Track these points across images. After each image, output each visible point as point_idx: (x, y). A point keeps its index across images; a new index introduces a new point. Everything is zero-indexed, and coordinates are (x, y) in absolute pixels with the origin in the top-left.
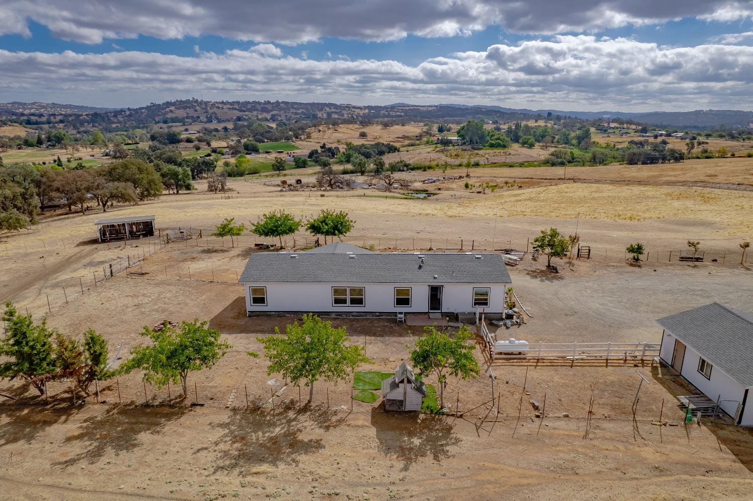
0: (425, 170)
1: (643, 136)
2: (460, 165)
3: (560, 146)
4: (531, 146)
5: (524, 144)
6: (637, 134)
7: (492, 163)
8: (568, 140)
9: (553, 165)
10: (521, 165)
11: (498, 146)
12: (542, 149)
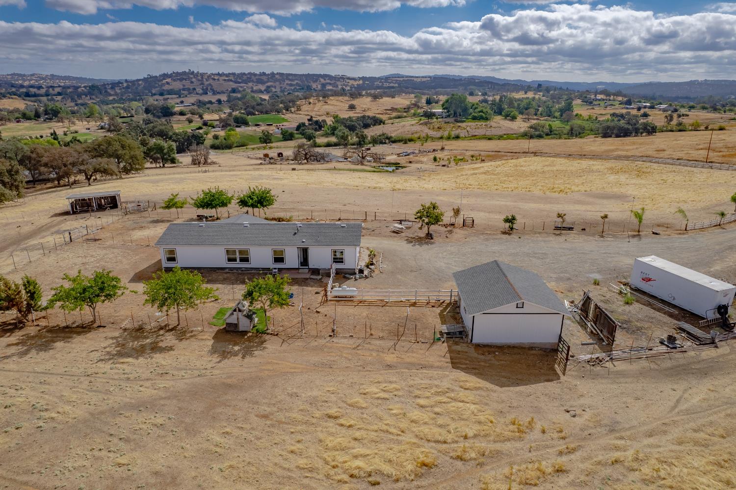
0: (406, 143)
1: (627, 108)
2: (441, 138)
3: (542, 119)
4: (514, 118)
5: (506, 116)
6: (621, 106)
7: (473, 136)
8: (551, 112)
9: (531, 137)
10: (500, 137)
11: (481, 118)
12: (524, 121)
